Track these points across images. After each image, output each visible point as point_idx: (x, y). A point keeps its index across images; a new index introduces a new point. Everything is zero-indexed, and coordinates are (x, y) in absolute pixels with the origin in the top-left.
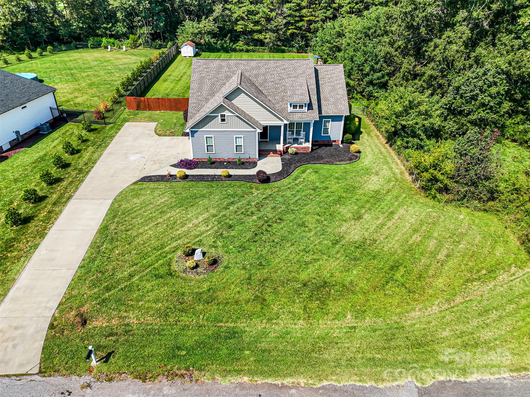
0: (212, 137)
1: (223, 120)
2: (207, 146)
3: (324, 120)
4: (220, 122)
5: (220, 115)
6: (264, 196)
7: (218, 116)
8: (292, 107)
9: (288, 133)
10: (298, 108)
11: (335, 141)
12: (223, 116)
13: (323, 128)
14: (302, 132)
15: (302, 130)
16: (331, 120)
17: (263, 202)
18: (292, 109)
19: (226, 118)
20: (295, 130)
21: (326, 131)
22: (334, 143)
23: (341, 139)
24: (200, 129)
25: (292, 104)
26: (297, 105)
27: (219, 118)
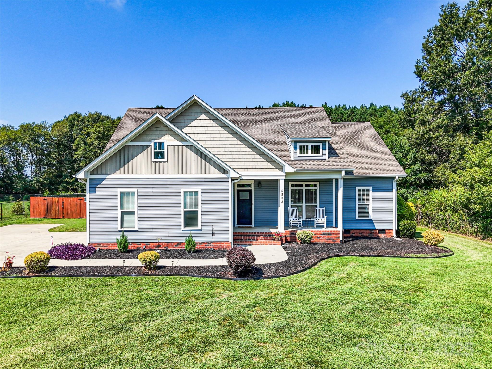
0: (133, 193)
1: (159, 155)
2: (123, 213)
3: (357, 188)
4: (153, 160)
5: (152, 144)
6: (248, 302)
7: (148, 146)
8: (298, 150)
9: (290, 208)
10: (310, 151)
11: (383, 231)
12: (159, 146)
13: (357, 203)
14: (318, 208)
15: (318, 204)
16: (370, 188)
17: (246, 313)
18: (298, 154)
19: (165, 151)
20: (304, 205)
21: (363, 209)
22: (382, 236)
23: (395, 228)
24: (109, 174)
25: (299, 145)
26: (307, 146)
27: (152, 150)
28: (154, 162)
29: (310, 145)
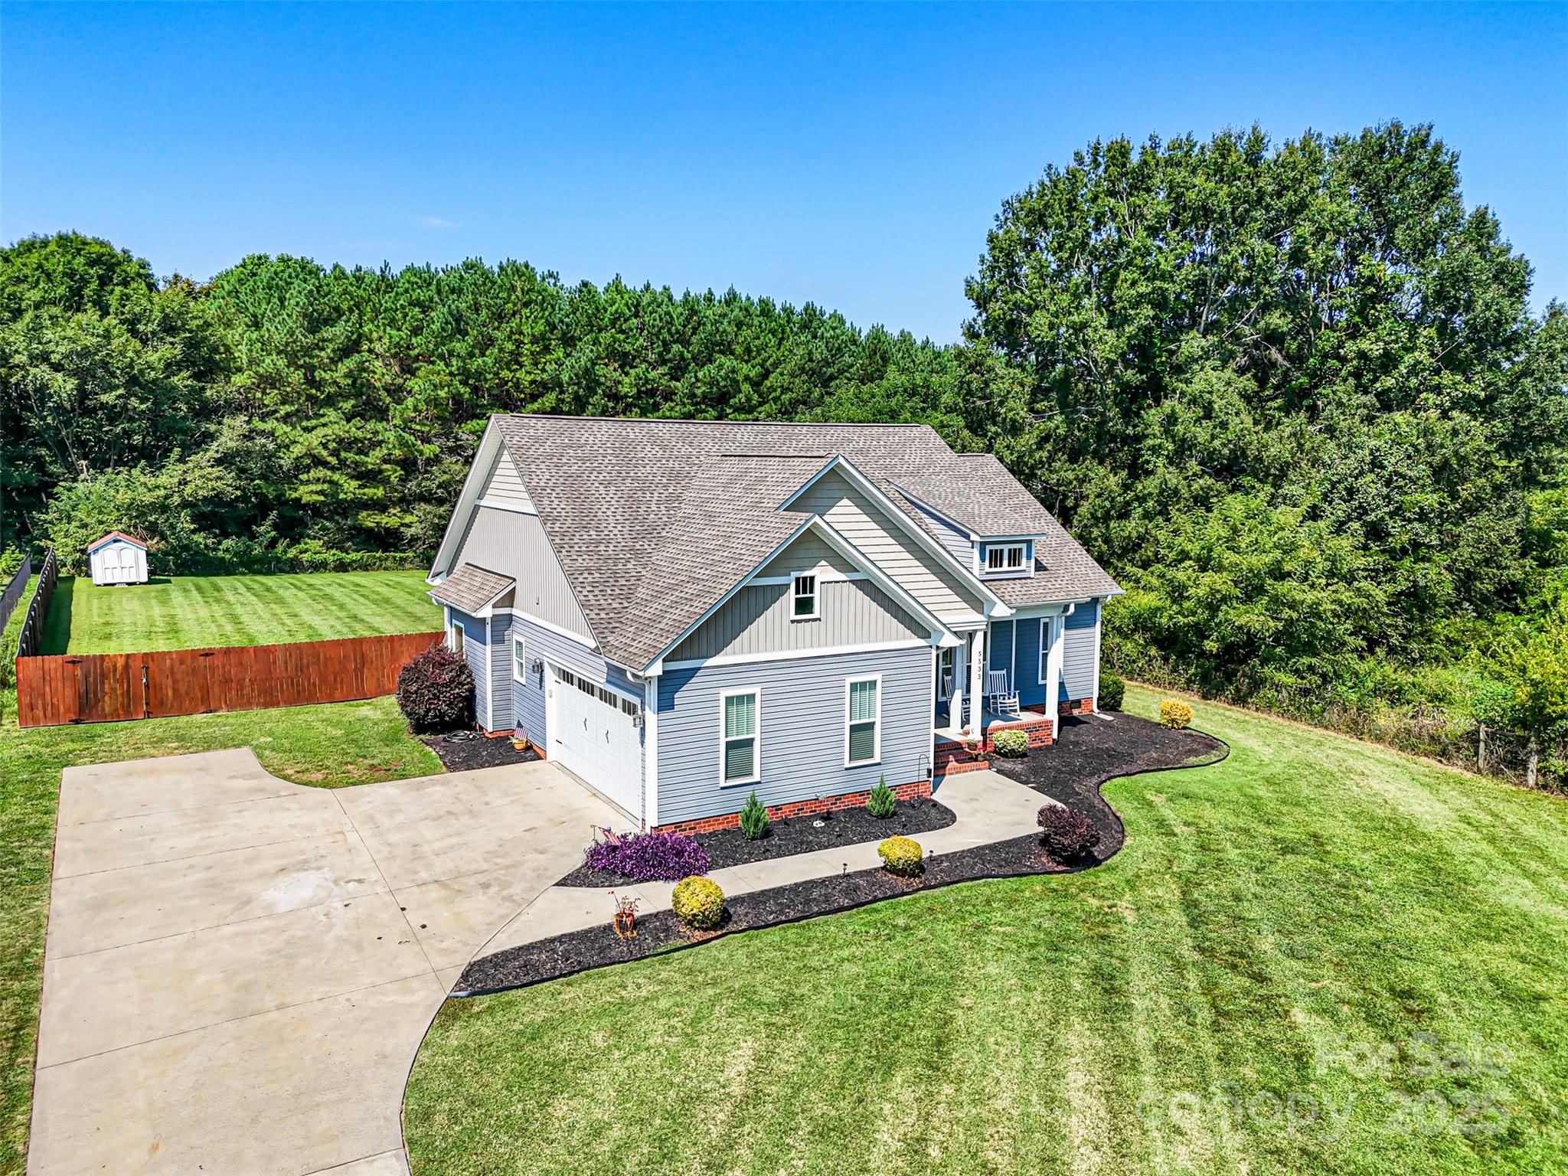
0: (751, 698)
1: (804, 605)
2: (730, 746)
4: (793, 616)
5: (792, 582)
7: (785, 587)
8: (987, 561)
10: (1005, 562)
11: (1078, 703)
12: (805, 584)
18: (986, 568)
19: (816, 595)
22: (1076, 712)
23: (1096, 693)
24: (708, 658)
25: (988, 548)
26: (1002, 551)
27: (791, 596)
28: (793, 622)
29: (1006, 548)
